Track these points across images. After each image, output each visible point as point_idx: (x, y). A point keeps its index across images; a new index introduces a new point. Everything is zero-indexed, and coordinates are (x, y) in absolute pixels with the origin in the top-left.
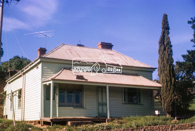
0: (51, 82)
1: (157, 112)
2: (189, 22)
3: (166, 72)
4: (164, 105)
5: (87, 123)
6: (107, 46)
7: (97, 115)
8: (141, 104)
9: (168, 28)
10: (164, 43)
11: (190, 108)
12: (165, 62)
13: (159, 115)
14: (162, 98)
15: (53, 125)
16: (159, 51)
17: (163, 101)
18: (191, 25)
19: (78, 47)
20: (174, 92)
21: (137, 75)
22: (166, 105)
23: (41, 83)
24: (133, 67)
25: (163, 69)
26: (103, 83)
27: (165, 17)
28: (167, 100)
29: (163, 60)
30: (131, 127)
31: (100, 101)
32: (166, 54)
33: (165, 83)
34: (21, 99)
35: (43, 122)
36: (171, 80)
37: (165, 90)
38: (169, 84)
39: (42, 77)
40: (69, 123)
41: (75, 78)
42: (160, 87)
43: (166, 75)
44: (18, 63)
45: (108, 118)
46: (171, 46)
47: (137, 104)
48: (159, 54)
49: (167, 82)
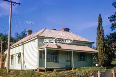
0: (45, 49)
1: (97, 65)
2: (109, 18)
3: (101, 44)
4: (100, 62)
5: (63, 70)
6: (67, 30)
7: (65, 67)
8: (87, 61)
9: (101, 22)
10: (99, 30)
11: (112, 63)
12: (101, 39)
13: (98, 66)
14: (99, 58)
15: (47, 71)
16: (97, 33)
17: (99, 59)
18: (110, 20)
19: (53, 30)
20: (105, 55)
21: (85, 46)
22: (101, 61)
23: (37, 49)
24: (83, 41)
25: (99, 42)
26: (71, 50)
27: (100, 16)
28: (102, 59)
29: (99, 38)
30: (86, 72)
31: (67, 59)
32: (101, 35)
33: (101, 50)
34: (21, 58)
35: (39, 70)
36: (104, 49)
37: (100, 54)
38: (103, 50)
39: (38, 46)
40: (55, 70)
41: (56, 47)
42: (98, 52)
43: (101, 46)
44: (3, 37)
45: (73, 68)
46: (103, 31)
47: (85, 61)
48: (97, 35)
49: (101, 49)
